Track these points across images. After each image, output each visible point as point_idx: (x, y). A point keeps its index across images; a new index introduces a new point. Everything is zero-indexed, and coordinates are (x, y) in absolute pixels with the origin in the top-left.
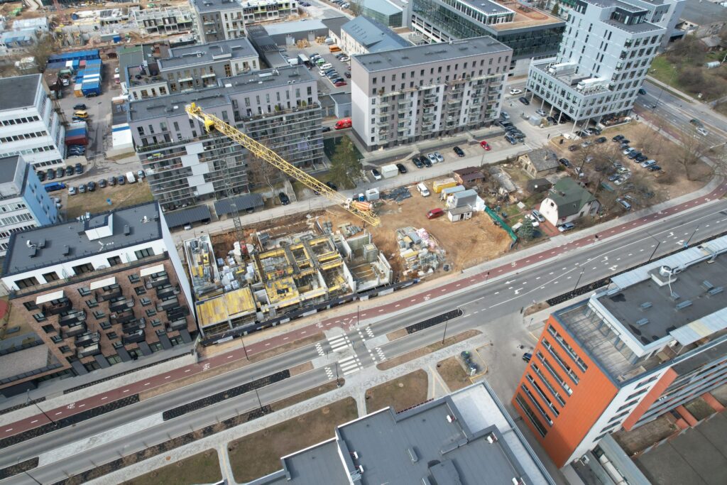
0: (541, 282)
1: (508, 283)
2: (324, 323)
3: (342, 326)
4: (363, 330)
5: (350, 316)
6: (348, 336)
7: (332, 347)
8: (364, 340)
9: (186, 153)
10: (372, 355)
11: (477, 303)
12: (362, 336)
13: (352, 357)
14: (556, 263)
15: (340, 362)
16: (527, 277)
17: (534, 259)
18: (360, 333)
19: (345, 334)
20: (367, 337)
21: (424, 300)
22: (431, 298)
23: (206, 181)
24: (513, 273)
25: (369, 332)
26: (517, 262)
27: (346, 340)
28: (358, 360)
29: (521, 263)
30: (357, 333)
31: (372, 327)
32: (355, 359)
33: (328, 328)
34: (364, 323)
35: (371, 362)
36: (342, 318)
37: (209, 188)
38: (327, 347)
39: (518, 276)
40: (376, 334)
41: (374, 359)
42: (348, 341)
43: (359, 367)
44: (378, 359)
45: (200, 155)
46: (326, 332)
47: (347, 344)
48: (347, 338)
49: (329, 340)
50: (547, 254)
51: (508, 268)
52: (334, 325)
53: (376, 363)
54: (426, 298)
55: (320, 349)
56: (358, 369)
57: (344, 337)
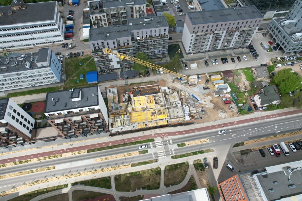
0: (245, 133)
1: (231, 130)
2: (155, 134)
3: (162, 138)
4: (169, 141)
5: (165, 133)
6: (163, 142)
7: (156, 145)
8: (168, 145)
10: (170, 152)
11: (216, 137)
12: (168, 143)
13: (163, 151)
14: (253, 125)
15: (158, 152)
16: (239, 129)
17: (245, 121)
18: (168, 142)
20: (170, 144)
21: (194, 132)
22: (198, 131)
23: (118, 64)
24: (234, 126)
25: (171, 142)
26: (237, 122)
29: (239, 122)
30: (166, 141)
31: (173, 140)
32: (164, 152)
33: (156, 137)
34: (170, 138)
35: (169, 154)
36: (162, 134)
37: (118, 66)
38: (154, 145)
39: (236, 128)
40: (173, 143)
43: (165, 156)
44: (172, 154)
46: (155, 139)
47: (162, 145)
49: (156, 142)
50: (251, 120)
51: (232, 123)
52: (158, 136)
53: (171, 155)
54: (196, 131)
55: (151, 145)
56: (164, 157)
57: (161, 142)
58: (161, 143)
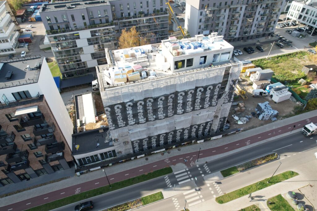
3: (185, 163)
4: (202, 166)
5: (191, 154)
7: (178, 180)
8: (203, 175)
9: (79, 38)
18: (199, 169)
19: (187, 169)
20: (205, 173)
25: (207, 168)
28: (199, 193)
30: (196, 169)
31: (208, 164)
33: (174, 164)
34: (202, 161)
36: (184, 156)
38: (173, 180)
40: (212, 170)
44: (216, 193)
46: (172, 167)
47: (190, 178)
49: (175, 173)
52: (178, 161)
53: (215, 196)
55: (168, 181)
56: (200, 201)
57: (186, 171)
58: (186, 173)
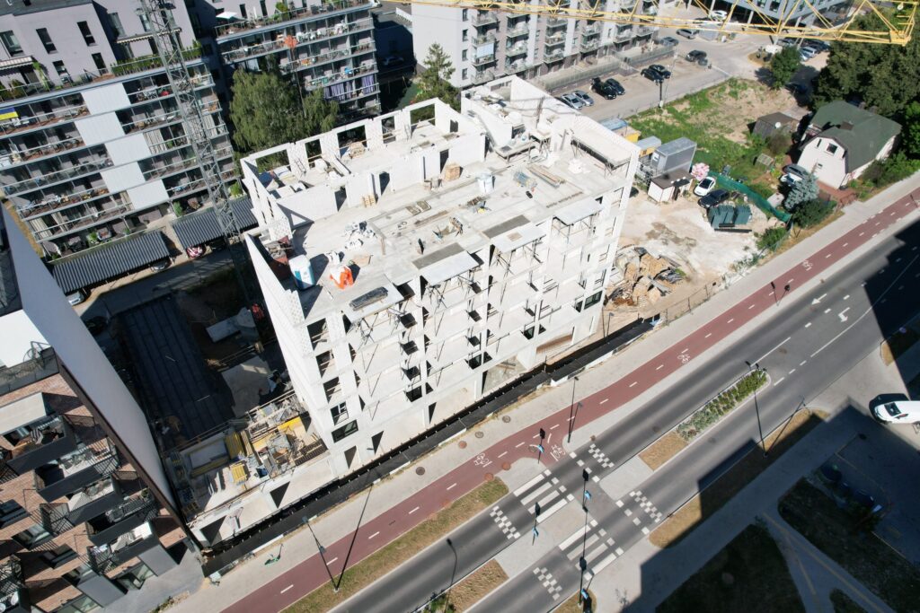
2: (491, 453)
3: (535, 454)
4: (585, 455)
6: (559, 473)
8: (595, 479)
9: (85, 112)
10: (629, 513)
12: (587, 471)
13: (586, 529)
18: (581, 463)
19: (548, 473)
20: (598, 469)
23: (147, 177)
25: (600, 456)
27: (555, 487)
28: (603, 533)
30: (571, 464)
31: (602, 443)
33: (505, 465)
34: (583, 436)
36: (524, 435)
37: (155, 193)
40: (616, 458)
41: (637, 521)
42: (563, 489)
44: (646, 520)
45: (123, 116)
46: (502, 475)
47: (562, 496)
48: (555, 481)
49: (517, 493)
52: (515, 455)
53: (647, 532)
55: (504, 523)
56: (612, 557)
58: (547, 486)
